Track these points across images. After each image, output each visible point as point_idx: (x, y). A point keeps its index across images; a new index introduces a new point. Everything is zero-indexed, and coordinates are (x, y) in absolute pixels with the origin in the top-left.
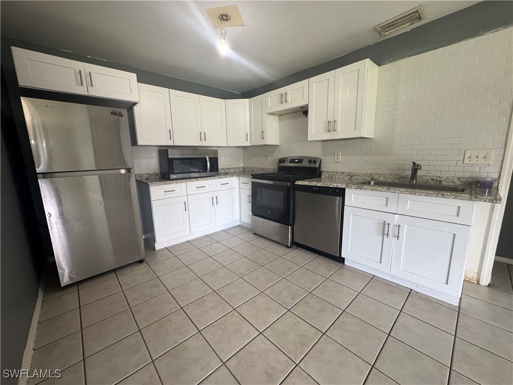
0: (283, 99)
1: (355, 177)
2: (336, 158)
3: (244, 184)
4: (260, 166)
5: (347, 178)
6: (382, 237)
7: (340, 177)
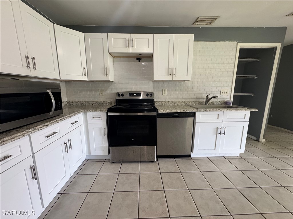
0: (129, 43)
1: (177, 104)
2: (163, 93)
3: (94, 119)
4: (91, 100)
5: (172, 105)
6: (216, 136)
7: (167, 104)
